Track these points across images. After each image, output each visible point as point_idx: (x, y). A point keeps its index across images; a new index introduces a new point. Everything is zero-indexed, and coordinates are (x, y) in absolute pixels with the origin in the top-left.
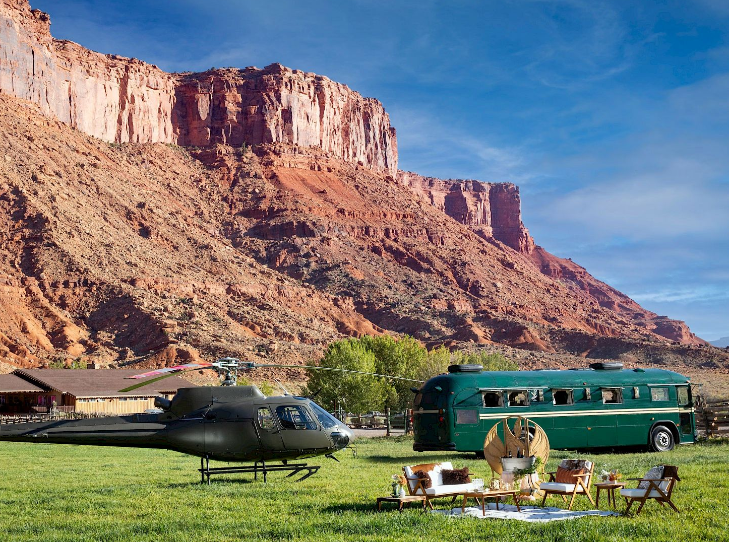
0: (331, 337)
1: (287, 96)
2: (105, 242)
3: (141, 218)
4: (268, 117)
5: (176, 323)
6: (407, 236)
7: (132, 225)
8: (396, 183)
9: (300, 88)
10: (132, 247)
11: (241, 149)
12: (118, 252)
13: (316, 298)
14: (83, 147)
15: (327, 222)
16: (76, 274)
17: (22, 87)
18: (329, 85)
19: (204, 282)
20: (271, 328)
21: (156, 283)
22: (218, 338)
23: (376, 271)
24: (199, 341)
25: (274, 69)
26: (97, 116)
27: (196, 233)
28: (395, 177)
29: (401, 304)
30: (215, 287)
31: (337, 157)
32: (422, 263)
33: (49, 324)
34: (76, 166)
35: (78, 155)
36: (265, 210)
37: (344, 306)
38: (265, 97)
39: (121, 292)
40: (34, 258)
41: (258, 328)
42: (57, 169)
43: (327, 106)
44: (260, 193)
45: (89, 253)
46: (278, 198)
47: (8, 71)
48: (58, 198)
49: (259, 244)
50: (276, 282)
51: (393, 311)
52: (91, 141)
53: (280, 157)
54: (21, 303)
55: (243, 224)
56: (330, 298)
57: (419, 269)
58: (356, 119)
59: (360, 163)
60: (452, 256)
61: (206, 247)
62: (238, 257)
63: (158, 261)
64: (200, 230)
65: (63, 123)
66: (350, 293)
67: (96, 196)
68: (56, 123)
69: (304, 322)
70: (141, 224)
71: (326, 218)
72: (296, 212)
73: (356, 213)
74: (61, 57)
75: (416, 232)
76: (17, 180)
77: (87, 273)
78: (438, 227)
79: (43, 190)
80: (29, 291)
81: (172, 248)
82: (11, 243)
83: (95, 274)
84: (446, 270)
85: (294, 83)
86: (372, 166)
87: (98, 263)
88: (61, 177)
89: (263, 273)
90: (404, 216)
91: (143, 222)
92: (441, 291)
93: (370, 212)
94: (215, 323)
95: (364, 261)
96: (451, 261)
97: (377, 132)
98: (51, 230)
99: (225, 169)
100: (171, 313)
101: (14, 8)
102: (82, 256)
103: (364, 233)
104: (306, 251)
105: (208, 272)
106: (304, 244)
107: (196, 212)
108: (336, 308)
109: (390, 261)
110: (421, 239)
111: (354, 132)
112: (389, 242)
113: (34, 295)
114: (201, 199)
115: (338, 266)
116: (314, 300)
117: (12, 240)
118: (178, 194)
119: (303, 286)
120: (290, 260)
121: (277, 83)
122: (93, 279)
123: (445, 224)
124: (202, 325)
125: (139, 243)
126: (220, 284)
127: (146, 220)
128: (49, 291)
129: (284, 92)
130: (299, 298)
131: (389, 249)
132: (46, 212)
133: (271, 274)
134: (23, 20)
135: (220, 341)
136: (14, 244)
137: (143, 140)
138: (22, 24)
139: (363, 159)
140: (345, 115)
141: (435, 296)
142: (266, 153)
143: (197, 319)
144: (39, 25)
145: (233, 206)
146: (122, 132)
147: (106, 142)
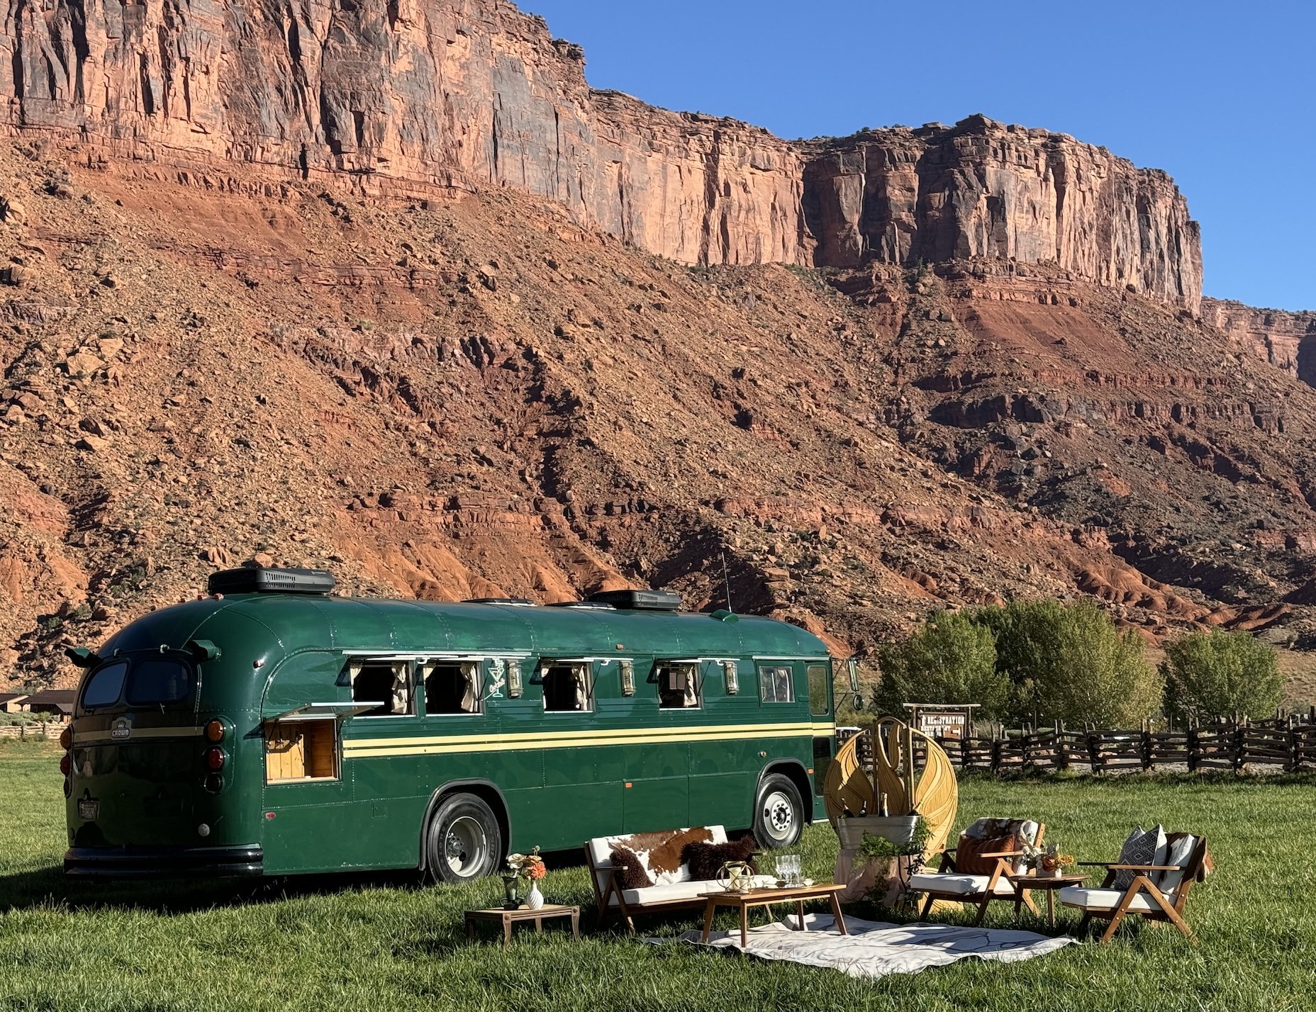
0: (1062, 597)
1: (996, 173)
2: (674, 437)
3: (736, 396)
4: (961, 213)
5: (787, 574)
6: (1214, 418)
7: (721, 406)
8: (1198, 322)
9: (1019, 157)
10: (720, 445)
11: (916, 271)
12: (695, 454)
13: (1039, 531)
14: (644, 274)
15: (1065, 395)
16: (625, 492)
17: (540, 176)
18: (1073, 150)
19: (841, 504)
20: (955, 582)
21: (758, 505)
22: (857, 599)
23: (1153, 481)
24: (825, 605)
25: (974, 125)
26: (667, 220)
27: (830, 419)
28: (1196, 311)
29: (1196, 538)
30: (859, 511)
31: (1088, 280)
32: (1240, 466)
33: (579, 574)
34: (629, 309)
35: (632, 291)
36: (955, 377)
37: (1090, 542)
38: (959, 176)
39: (698, 522)
40: (556, 465)
41: (933, 582)
42: (595, 315)
43: (1069, 188)
44: (948, 346)
45: (646, 455)
46: (979, 354)
47: (515, 149)
48: (596, 363)
49: (944, 437)
50: (967, 503)
51: (1180, 551)
52: (657, 264)
53: (984, 282)
54: (533, 540)
55: (916, 402)
56: (1066, 530)
57: (1234, 476)
58: (1124, 209)
59: (1130, 288)
60: (1297, 452)
61: (847, 443)
62: (901, 460)
63: (764, 468)
64: (838, 414)
65: (610, 235)
66: (1104, 520)
67: (661, 358)
68: (598, 235)
69: (1015, 572)
70: (737, 406)
71: (1065, 388)
72: (1011, 379)
73: (1121, 377)
74: (605, 121)
75: (1230, 410)
76: (530, 337)
77: (643, 490)
78: (1274, 400)
79: (573, 351)
80: (547, 521)
81: (789, 445)
82: (520, 441)
83: (655, 490)
84: (1286, 477)
85: (1009, 148)
86: (1153, 293)
87: (662, 472)
88: (603, 328)
89: (945, 486)
90: (1209, 381)
91: (740, 401)
92: (1274, 515)
93: (1145, 377)
94: (854, 573)
95: (1132, 464)
96: (1295, 461)
97: (1164, 231)
98: (584, 418)
99: (888, 306)
100: (780, 557)
101: (524, 39)
102: (635, 461)
103: (1133, 414)
104: (1026, 446)
105: (850, 486)
106: (1023, 434)
107: (836, 383)
108: (1076, 546)
109: (1180, 462)
110: (1240, 423)
111: (1120, 232)
112: (1179, 429)
113: (555, 527)
114: (845, 360)
115: (1083, 472)
116: (1036, 532)
117: (522, 435)
118: (806, 352)
119: (1016, 508)
120: (1000, 463)
121: (979, 151)
122: (653, 501)
123: (1287, 395)
124: (832, 577)
125: (732, 438)
126: (868, 507)
127: (745, 398)
128: (581, 520)
129: (992, 167)
130: (1008, 529)
131: (1180, 441)
132: (577, 388)
133: (959, 489)
134: (539, 58)
135: (861, 604)
136: (526, 442)
137: (745, 259)
138: (537, 66)
139: (1135, 280)
140: (1103, 202)
141: (1260, 525)
142: (961, 276)
143: (824, 567)
144: (566, 67)
145: (900, 371)
146: (711, 246)
147: (684, 264)
